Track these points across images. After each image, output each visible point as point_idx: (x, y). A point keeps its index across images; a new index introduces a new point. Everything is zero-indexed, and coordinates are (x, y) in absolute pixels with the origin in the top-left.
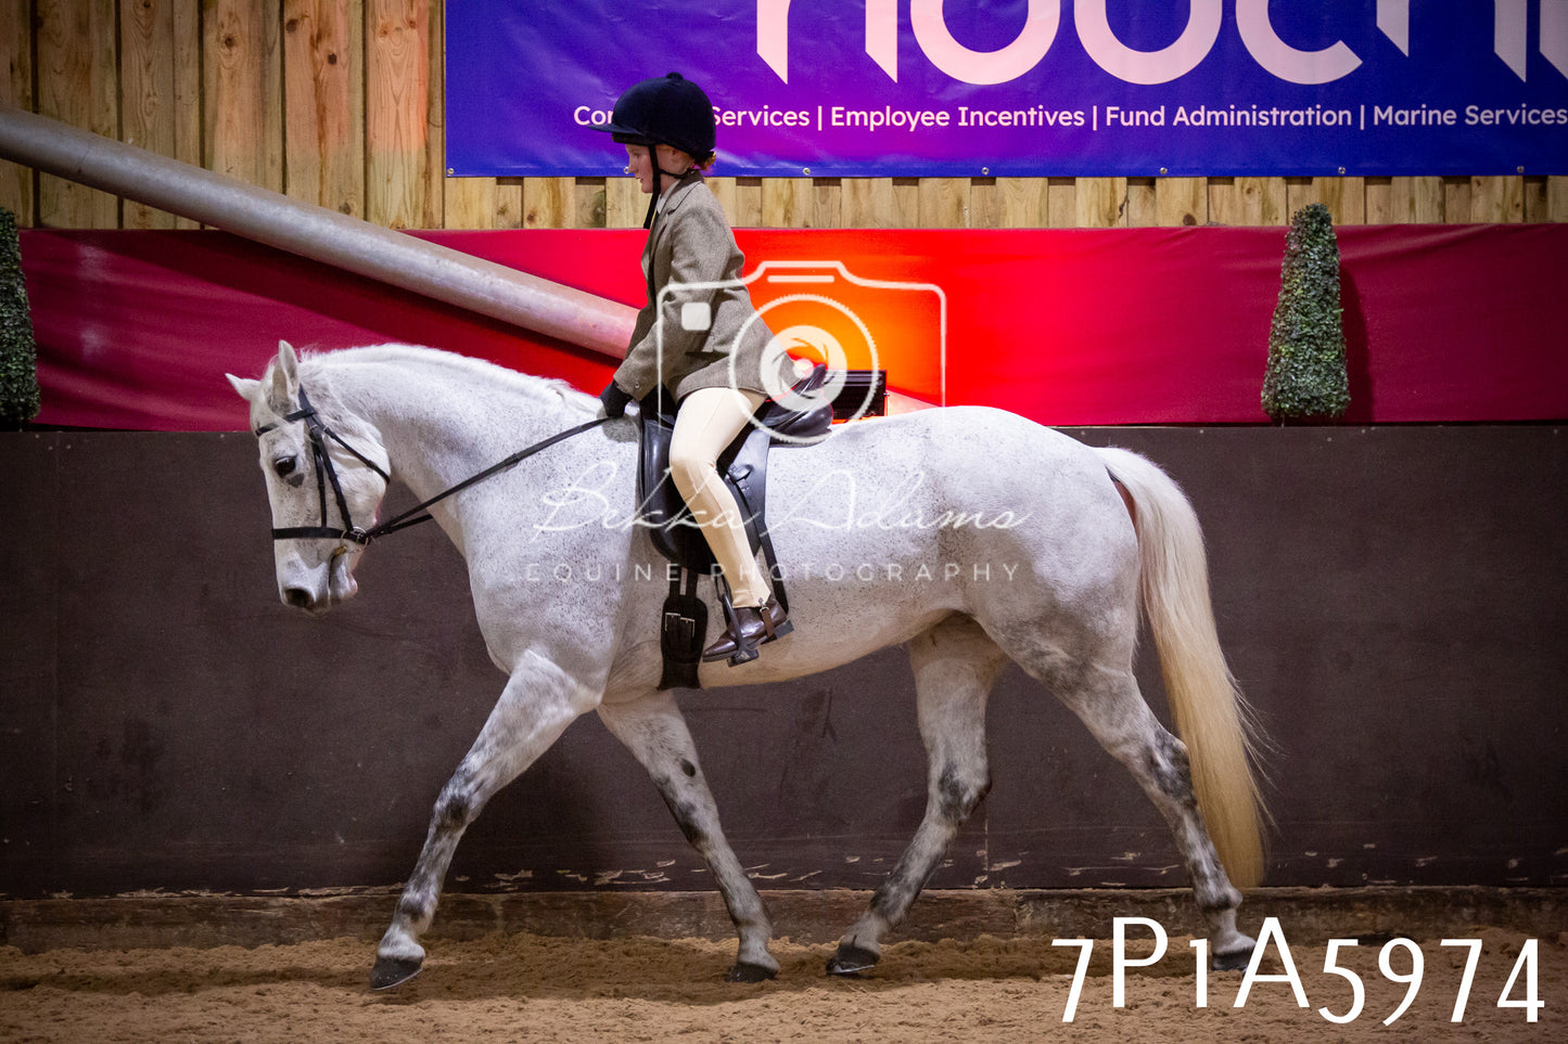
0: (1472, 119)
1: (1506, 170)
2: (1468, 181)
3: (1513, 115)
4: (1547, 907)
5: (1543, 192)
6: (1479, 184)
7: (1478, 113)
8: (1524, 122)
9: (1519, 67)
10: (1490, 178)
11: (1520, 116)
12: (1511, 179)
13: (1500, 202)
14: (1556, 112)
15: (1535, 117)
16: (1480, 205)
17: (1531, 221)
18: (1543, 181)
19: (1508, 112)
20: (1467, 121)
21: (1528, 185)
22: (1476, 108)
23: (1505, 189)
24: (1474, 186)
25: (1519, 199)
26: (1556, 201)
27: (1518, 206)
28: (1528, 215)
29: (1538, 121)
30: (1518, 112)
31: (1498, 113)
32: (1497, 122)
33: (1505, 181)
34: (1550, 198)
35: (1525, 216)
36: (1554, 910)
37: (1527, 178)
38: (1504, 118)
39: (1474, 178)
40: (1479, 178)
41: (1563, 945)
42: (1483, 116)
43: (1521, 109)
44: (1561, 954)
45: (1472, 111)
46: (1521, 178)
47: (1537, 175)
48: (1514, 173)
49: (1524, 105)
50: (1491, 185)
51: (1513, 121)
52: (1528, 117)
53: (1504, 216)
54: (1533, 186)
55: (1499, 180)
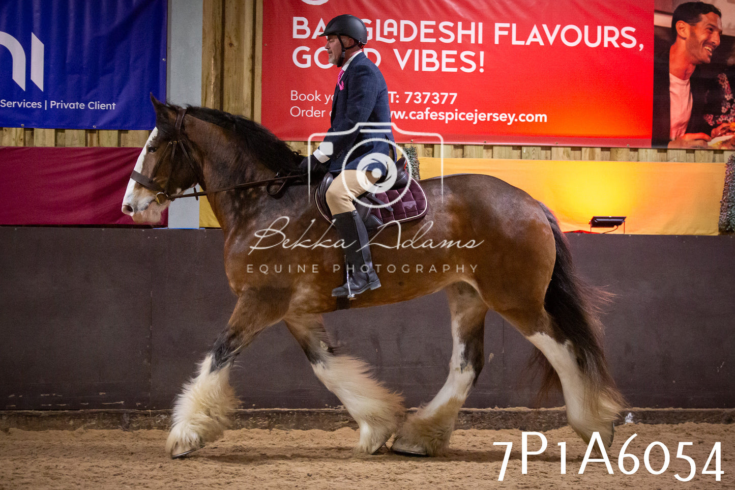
0: (3, 105)
1: (17, 126)
2: (2, 130)
3: (20, 104)
4: (5, 418)
5: (32, 134)
6: (6, 131)
7: (6, 103)
8: (24, 107)
9: (23, 85)
10: (10, 128)
11: (23, 104)
12: (19, 129)
13: (14, 138)
14: (37, 103)
15: (29, 105)
16: (7, 139)
17: (27, 146)
18: (33, 130)
19: (18, 103)
20: (1, 106)
21: (27, 131)
22: (5, 101)
23: (16, 135)
24: (4, 131)
25: (22, 137)
26: (37, 139)
27: (21, 139)
28: (27, 143)
29: (30, 107)
30: (22, 103)
31: (14, 103)
32: (14, 106)
33: (16, 130)
34: (35, 137)
35: (25, 144)
36: (8, 419)
37: (25, 129)
38: (16, 105)
39: (4, 128)
40: (7, 128)
41: (10, 433)
42: (8, 104)
43: (23, 101)
44: (8, 436)
45: (3, 102)
46: (23, 129)
47: (29, 128)
48: (20, 127)
49: (24, 100)
50: (11, 131)
51: (20, 106)
52: (26, 105)
53: (16, 143)
54: (28, 132)
55: (14, 129)
